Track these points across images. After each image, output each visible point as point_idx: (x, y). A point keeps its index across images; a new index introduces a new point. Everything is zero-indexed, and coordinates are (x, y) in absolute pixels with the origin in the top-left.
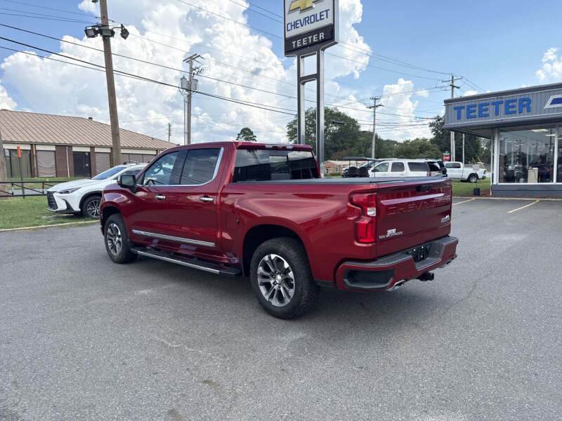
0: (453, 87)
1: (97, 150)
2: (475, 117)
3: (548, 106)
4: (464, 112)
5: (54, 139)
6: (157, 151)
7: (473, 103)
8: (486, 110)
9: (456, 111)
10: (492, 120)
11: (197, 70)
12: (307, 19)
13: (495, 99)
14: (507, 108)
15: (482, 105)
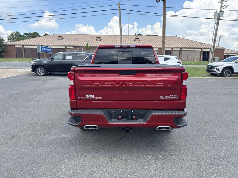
1: (174, 49)
5: (158, 46)
6: (202, 49)
11: (225, 6)
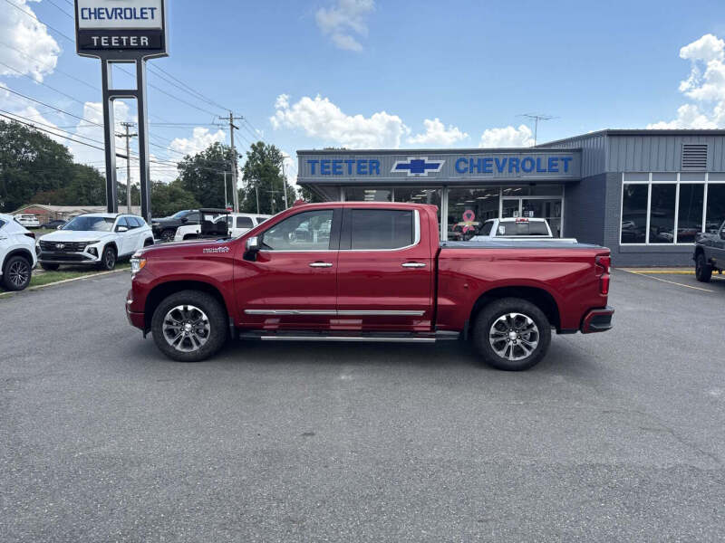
0: (232, 126)
2: (329, 173)
3: (393, 170)
4: (318, 166)
7: (327, 159)
8: (340, 167)
9: (310, 164)
10: (345, 178)
12: (119, 11)
13: (347, 157)
14: (359, 167)
15: (336, 162)
